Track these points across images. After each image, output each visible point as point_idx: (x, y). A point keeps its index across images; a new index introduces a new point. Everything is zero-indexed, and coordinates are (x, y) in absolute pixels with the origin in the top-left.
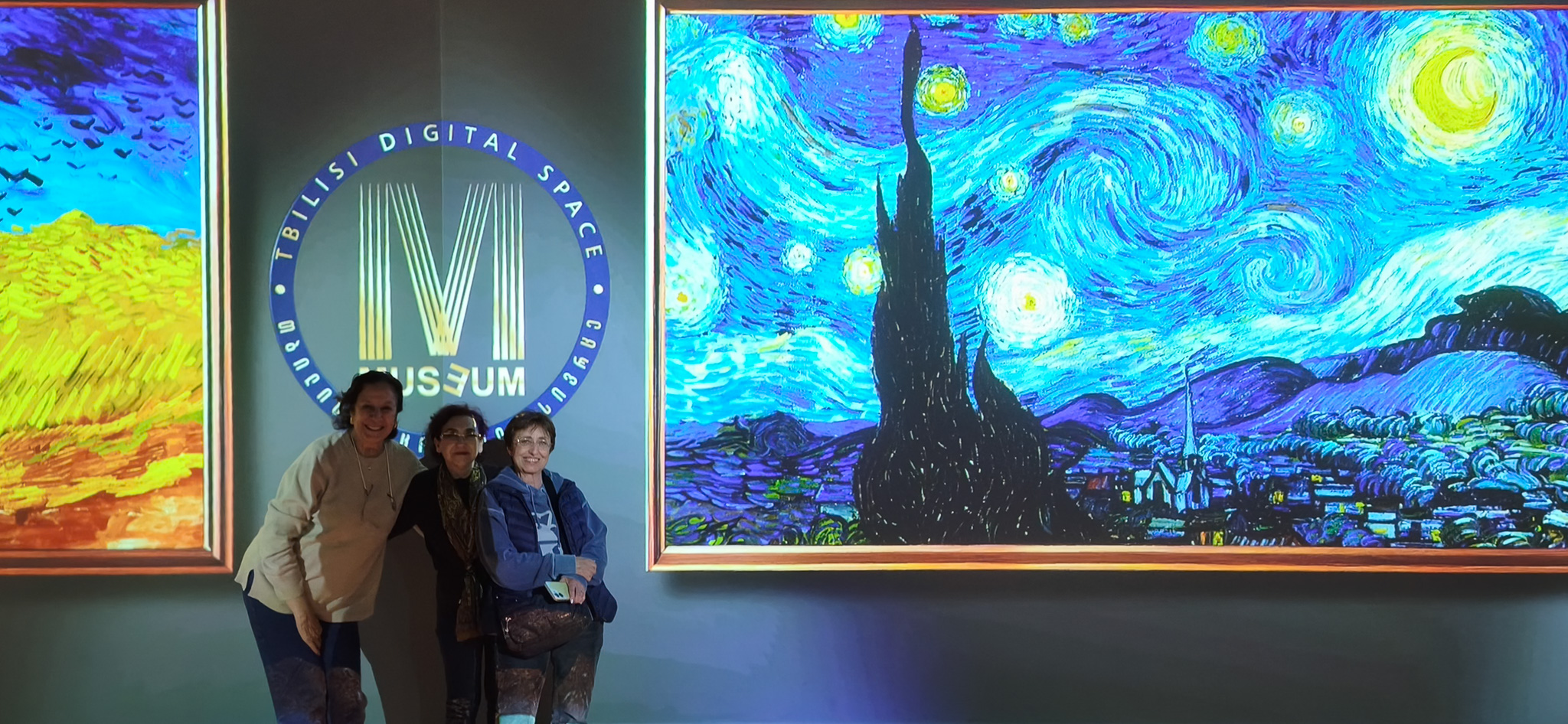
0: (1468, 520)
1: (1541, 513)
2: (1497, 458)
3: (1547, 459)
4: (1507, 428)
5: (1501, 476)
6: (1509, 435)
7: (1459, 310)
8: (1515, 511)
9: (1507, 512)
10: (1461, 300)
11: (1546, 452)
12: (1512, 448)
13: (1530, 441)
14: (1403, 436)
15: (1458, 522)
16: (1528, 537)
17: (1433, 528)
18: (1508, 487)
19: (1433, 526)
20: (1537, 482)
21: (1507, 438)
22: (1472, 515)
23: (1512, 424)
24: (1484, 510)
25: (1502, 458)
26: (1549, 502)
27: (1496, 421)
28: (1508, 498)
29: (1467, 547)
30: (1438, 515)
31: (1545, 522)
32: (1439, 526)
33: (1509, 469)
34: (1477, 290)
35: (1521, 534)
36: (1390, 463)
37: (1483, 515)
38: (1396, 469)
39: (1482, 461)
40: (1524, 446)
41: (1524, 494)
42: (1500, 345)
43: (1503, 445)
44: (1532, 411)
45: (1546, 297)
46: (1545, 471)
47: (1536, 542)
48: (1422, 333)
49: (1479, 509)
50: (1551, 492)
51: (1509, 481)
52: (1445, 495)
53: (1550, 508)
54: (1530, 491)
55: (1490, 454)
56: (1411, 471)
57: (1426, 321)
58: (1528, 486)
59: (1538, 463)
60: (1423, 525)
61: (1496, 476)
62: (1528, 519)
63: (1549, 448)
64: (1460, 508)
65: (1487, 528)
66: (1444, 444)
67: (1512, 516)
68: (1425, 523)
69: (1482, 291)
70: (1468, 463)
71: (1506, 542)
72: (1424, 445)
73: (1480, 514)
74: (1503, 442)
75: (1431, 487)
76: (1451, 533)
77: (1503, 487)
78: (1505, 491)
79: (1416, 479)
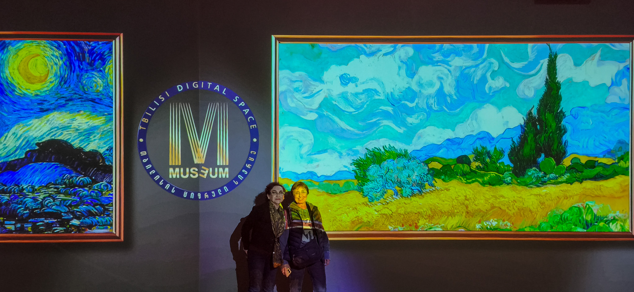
0: (41, 223)
1: (69, 220)
2: (52, 201)
3: (71, 201)
4: (56, 190)
5: (54, 207)
6: (57, 193)
7: (37, 148)
8: (59, 220)
9: (56, 220)
10: (38, 144)
11: (70, 198)
12: (57, 197)
13: (64, 195)
14: (17, 193)
15: (38, 224)
16: (64, 229)
17: (29, 227)
18: (56, 211)
19: (29, 226)
20: (67, 209)
21: (56, 194)
22: (43, 221)
23: (57, 188)
24: (47, 220)
25: (54, 201)
26: (72, 216)
27: (51, 188)
28: (56, 215)
29: (41, 233)
30: (30, 222)
31: (70, 224)
32: (30, 226)
33: (57, 205)
34: (44, 140)
35: (61, 228)
36: (13, 203)
37: (47, 221)
38: (15, 205)
39: (47, 202)
40: (62, 196)
41: (62, 214)
42: (53, 160)
43: (54, 196)
44: (65, 183)
45: (69, 143)
46: (70, 206)
47: (67, 231)
48: (24, 156)
49: (45, 219)
50: (73, 213)
51: (57, 209)
52: (33, 214)
53: (72, 219)
54: (65, 213)
55: (49, 199)
56: (20, 206)
57: (25, 152)
58: (63, 211)
59: (67, 203)
60: (25, 226)
61: (52, 207)
62: (64, 223)
63: (71, 197)
64: (38, 219)
65: (49, 226)
66: (32, 196)
67: (58, 222)
68: (26, 224)
69: (45, 141)
70: (41, 202)
71: (55, 231)
72: (25, 196)
73: (46, 221)
74: (54, 195)
75: (28, 211)
76: (35, 229)
77: (54, 211)
78: (55, 213)
79: (22, 209)
